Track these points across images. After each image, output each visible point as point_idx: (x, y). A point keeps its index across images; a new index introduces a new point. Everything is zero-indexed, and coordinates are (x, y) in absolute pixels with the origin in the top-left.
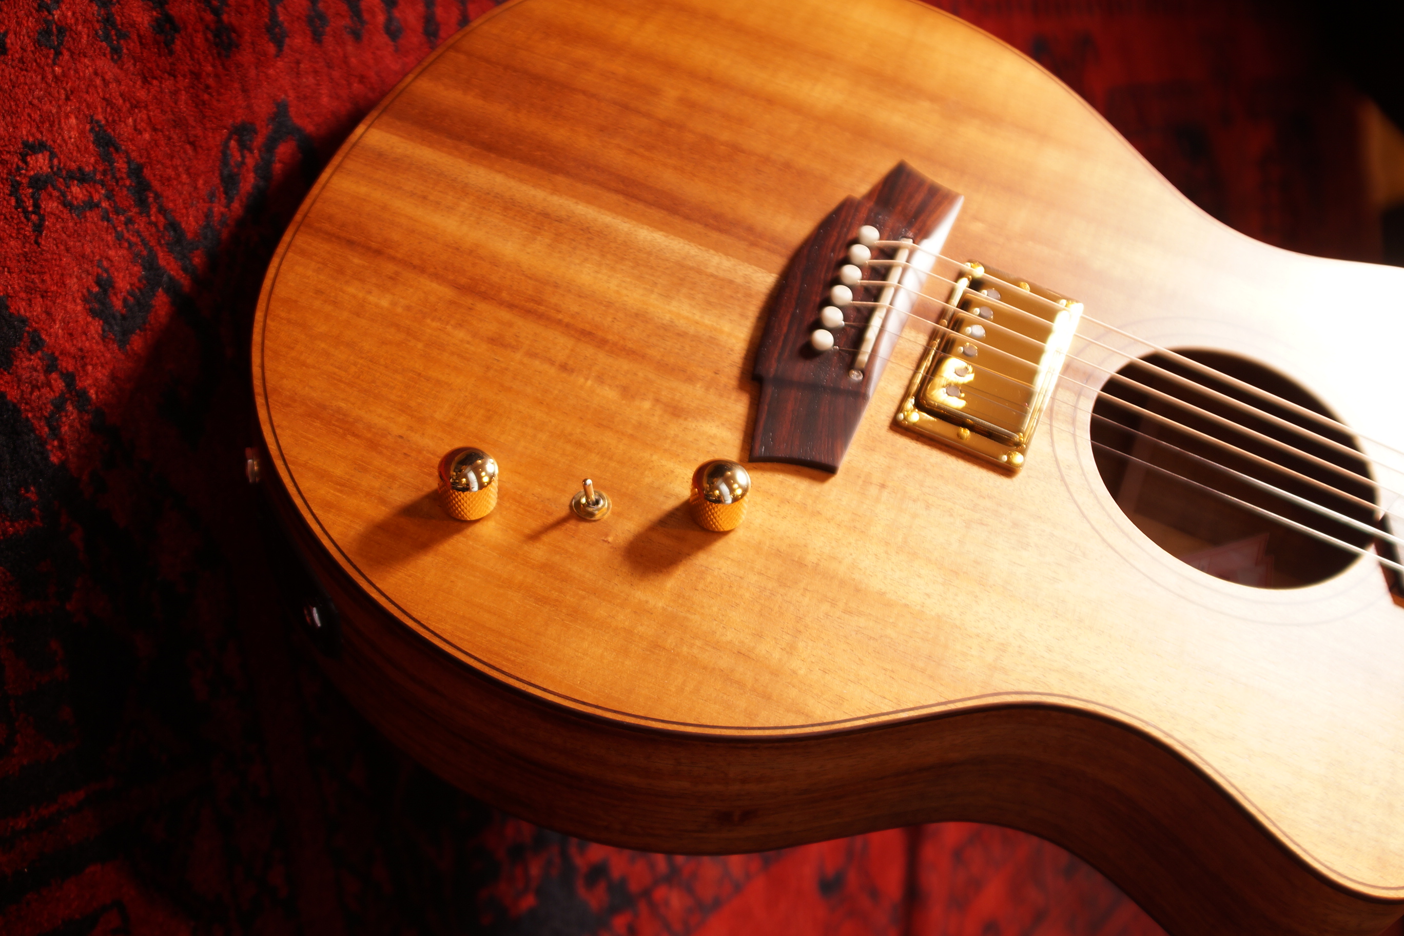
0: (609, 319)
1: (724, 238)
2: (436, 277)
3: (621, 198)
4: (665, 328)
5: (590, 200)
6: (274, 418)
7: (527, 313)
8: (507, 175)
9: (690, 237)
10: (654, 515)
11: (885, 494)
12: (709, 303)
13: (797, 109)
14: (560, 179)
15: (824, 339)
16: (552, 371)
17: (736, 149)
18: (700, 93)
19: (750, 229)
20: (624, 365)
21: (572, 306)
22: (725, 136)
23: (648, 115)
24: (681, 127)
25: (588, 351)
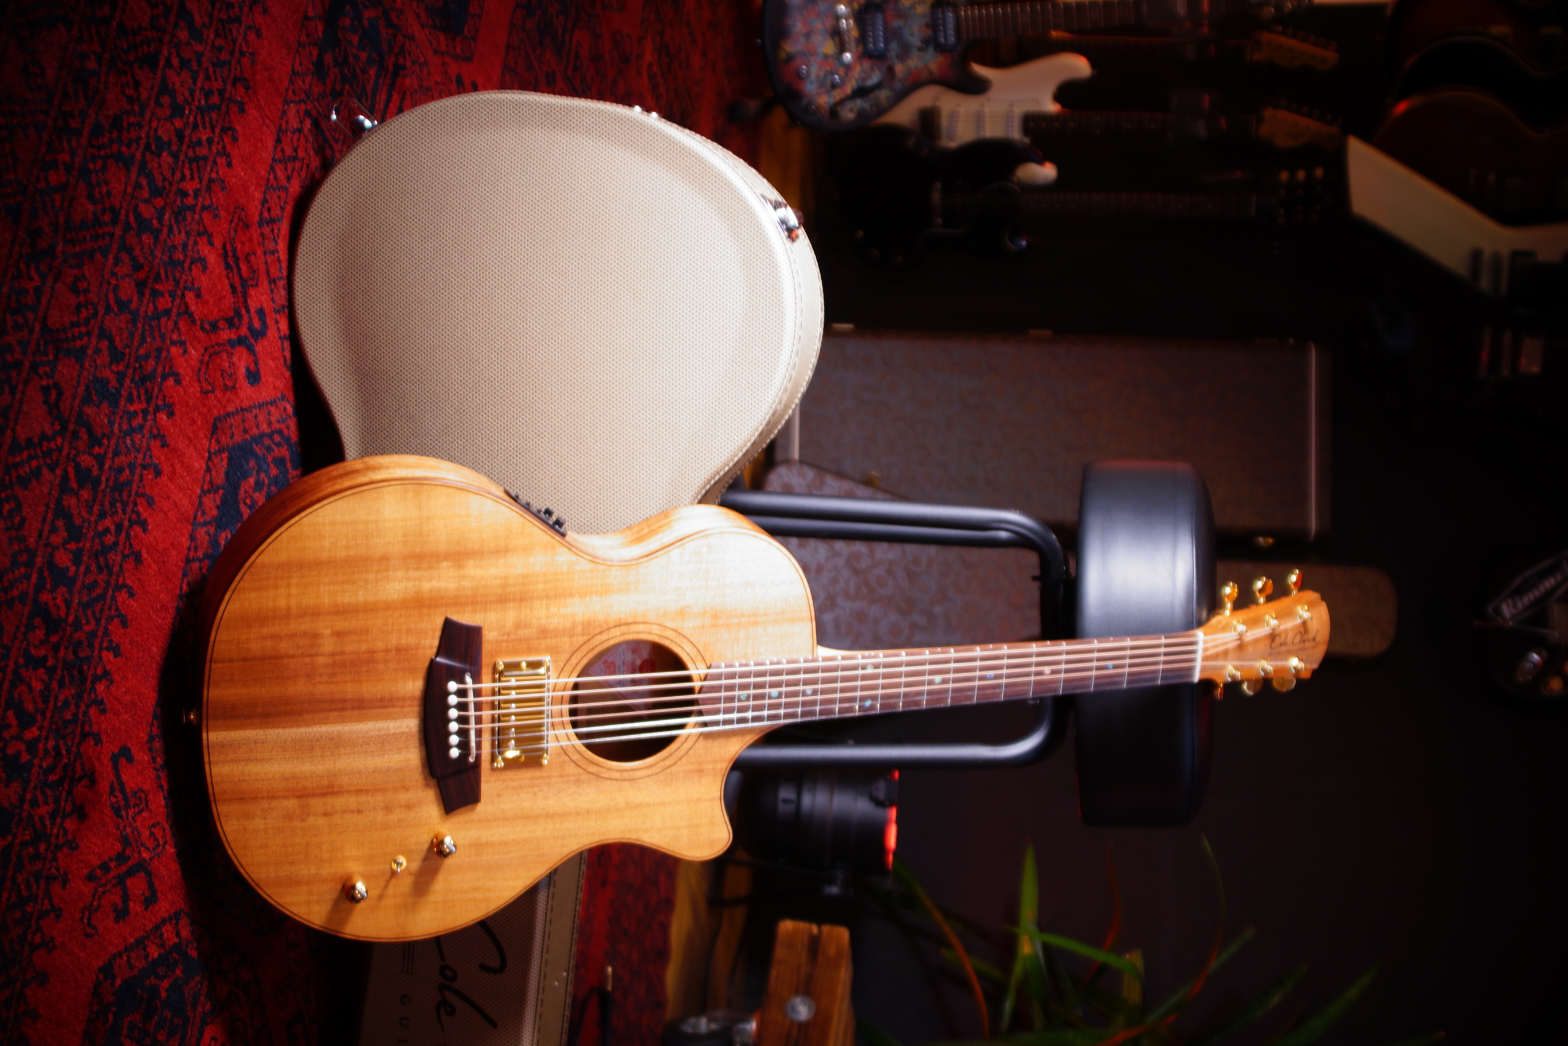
0: (364, 780)
1: (391, 710)
2: (285, 797)
3: (336, 713)
4: (388, 771)
5: (325, 722)
7: (333, 794)
8: (283, 727)
9: (377, 718)
10: (422, 854)
11: (501, 798)
12: (400, 749)
13: (388, 607)
14: (306, 716)
15: (455, 753)
16: (355, 815)
17: (372, 652)
18: (341, 624)
19: (398, 698)
20: (380, 797)
21: (346, 780)
22: (364, 647)
23: (323, 655)
24: (342, 653)
25: (363, 798)
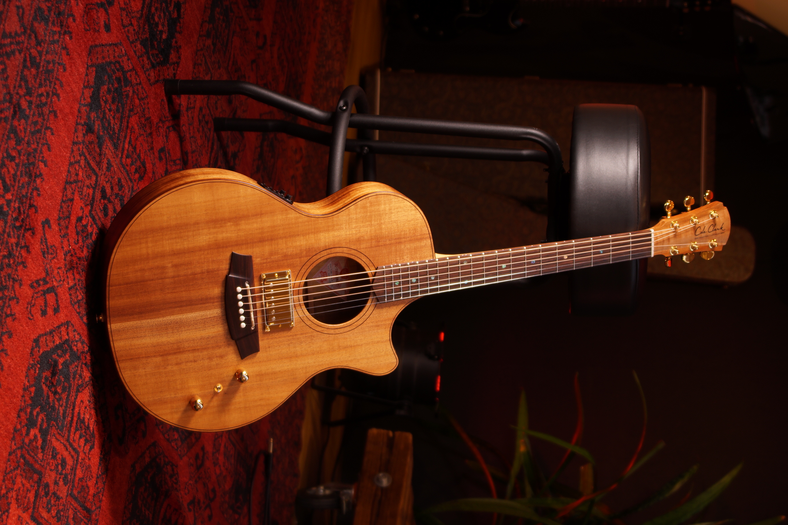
0: (196, 343)
1: (207, 305)
2: (155, 356)
3: (178, 309)
4: (208, 338)
5: (172, 314)
6: (149, 409)
7: (180, 352)
8: (150, 319)
9: (200, 310)
11: (270, 348)
12: (213, 325)
13: (201, 249)
14: (162, 312)
15: (243, 325)
16: (193, 363)
17: (194, 274)
18: (176, 260)
19: (211, 298)
20: (205, 353)
21: (186, 345)
22: (190, 272)
23: (168, 278)
24: (179, 276)
25: (196, 354)
